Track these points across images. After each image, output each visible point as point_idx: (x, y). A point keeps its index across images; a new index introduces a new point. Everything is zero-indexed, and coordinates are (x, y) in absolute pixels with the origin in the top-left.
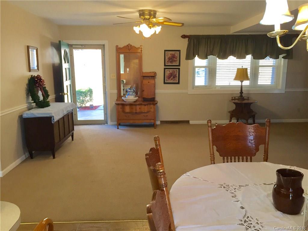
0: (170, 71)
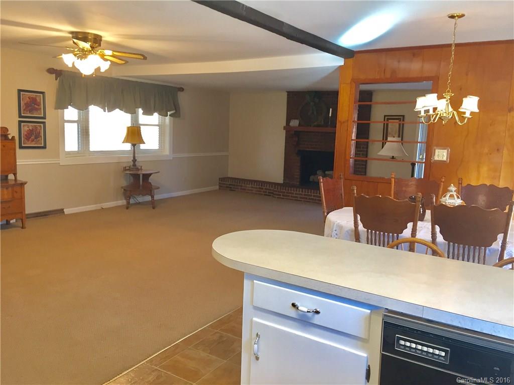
0: (28, 127)
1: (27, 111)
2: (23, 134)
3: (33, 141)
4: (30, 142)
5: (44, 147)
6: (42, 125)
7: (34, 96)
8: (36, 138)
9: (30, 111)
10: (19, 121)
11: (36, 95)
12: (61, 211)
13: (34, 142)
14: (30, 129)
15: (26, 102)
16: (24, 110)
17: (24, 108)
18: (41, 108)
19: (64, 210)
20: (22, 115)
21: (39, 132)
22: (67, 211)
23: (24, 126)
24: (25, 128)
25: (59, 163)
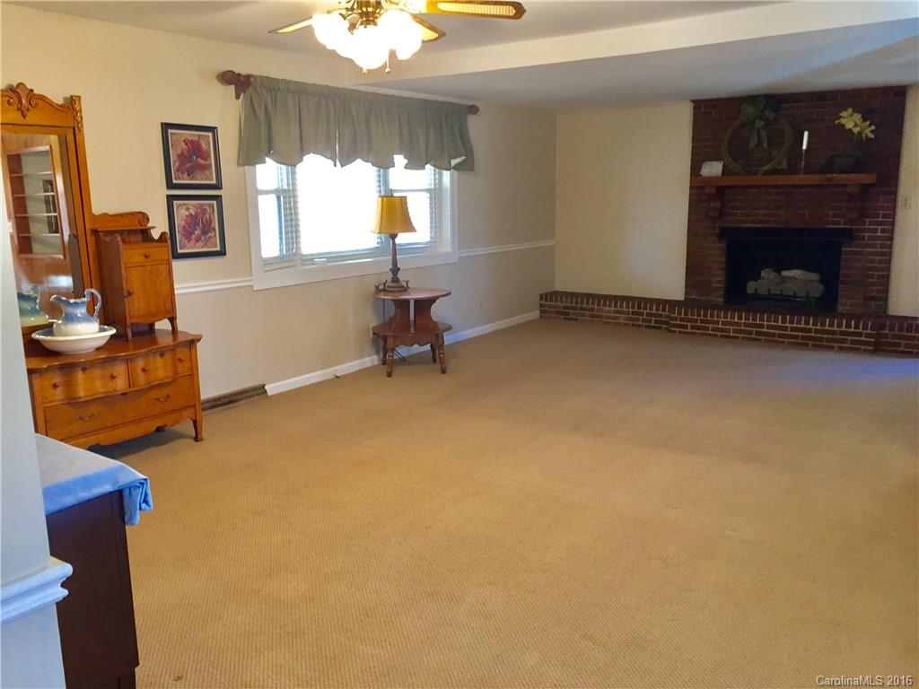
0: (188, 209)
1: (183, 173)
2: (179, 225)
3: (198, 240)
4: (193, 241)
5: (222, 253)
6: (215, 203)
7: (196, 139)
8: (204, 232)
9: (190, 174)
10: (168, 196)
11: (199, 136)
12: (260, 390)
13: (200, 243)
14: (191, 215)
15: (179, 152)
16: (178, 170)
17: (177, 164)
18: (210, 165)
19: (266, 387)
20: (175, 181)
21: (210, 219)
22: (272, 389)
23: (179, 206)
24: (181, 213)
25: (252, 286)
